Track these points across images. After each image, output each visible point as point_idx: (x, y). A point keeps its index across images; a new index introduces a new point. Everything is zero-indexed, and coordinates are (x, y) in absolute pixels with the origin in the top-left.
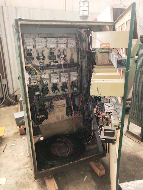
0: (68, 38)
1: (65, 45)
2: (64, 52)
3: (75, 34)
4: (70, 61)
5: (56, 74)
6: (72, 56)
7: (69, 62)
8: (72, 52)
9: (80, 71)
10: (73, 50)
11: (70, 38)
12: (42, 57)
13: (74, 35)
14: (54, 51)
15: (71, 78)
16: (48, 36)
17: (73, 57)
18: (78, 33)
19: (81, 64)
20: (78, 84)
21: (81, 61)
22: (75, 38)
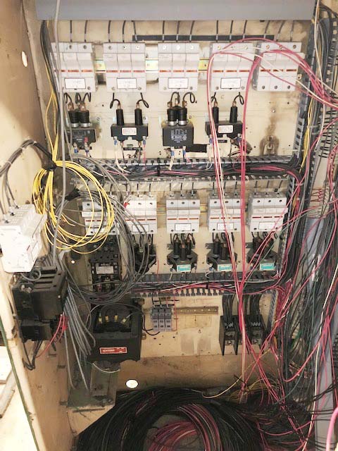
0: (264, 46)
1: (246, 80)
2: (234, 111)
3: (306, 24)
4: (262, 147)
5: (189, 203)
6: (271, 129)
7: (255, 153)
8: (274, 109)
9: (300, 196)
10: (283, 101)
11: (273, 46)
12: (133, 131)
13: (299, 27)
14: (189, 106)
15: (253, 220)
16: (167, 33)
17: (278, 134)
18: (320, 17)
19: (311, 165)
20: (281, 244)
21: (312, 154)
22: (299, 45)
